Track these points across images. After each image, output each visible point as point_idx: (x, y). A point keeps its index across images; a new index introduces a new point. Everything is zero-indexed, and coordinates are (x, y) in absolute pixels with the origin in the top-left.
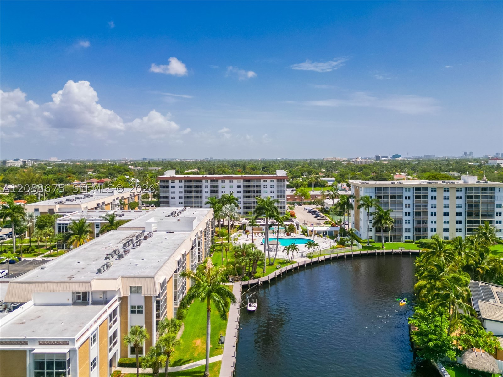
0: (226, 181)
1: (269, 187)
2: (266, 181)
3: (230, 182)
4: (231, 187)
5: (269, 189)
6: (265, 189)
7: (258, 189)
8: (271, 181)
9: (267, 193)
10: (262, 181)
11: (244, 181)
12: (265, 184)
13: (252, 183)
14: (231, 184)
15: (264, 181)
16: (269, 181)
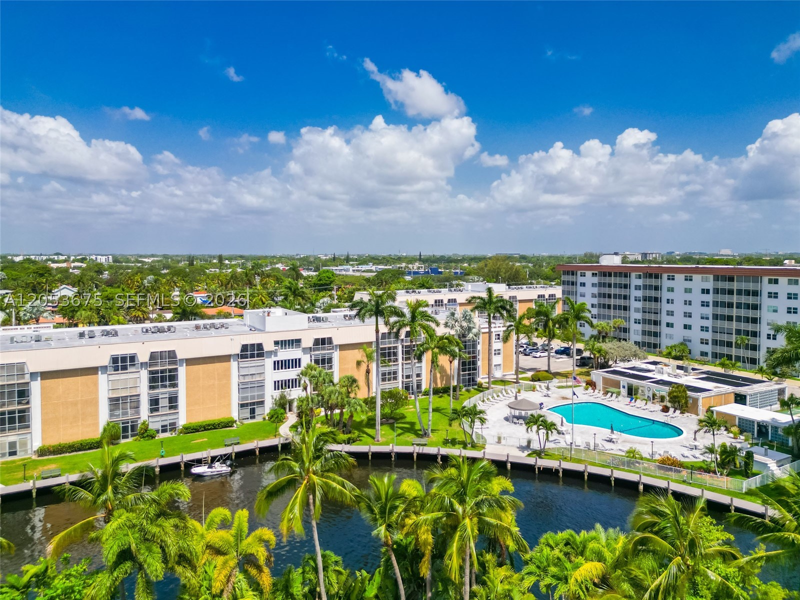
0: (677, 276)
1: (783, 296)
2: (776, 282)
3: (686, 280)
4: (688, 291)
5: (783, 303)
6: (773, 302)
7: (751, 300)
8: (790, 282)
9: (775, 311)
10: (766, 279)
11: (716, 279)
12: (773, 288)
13: (735, 286)
14: (688, 284)
15: (770, 281)
16: (783, 280)
